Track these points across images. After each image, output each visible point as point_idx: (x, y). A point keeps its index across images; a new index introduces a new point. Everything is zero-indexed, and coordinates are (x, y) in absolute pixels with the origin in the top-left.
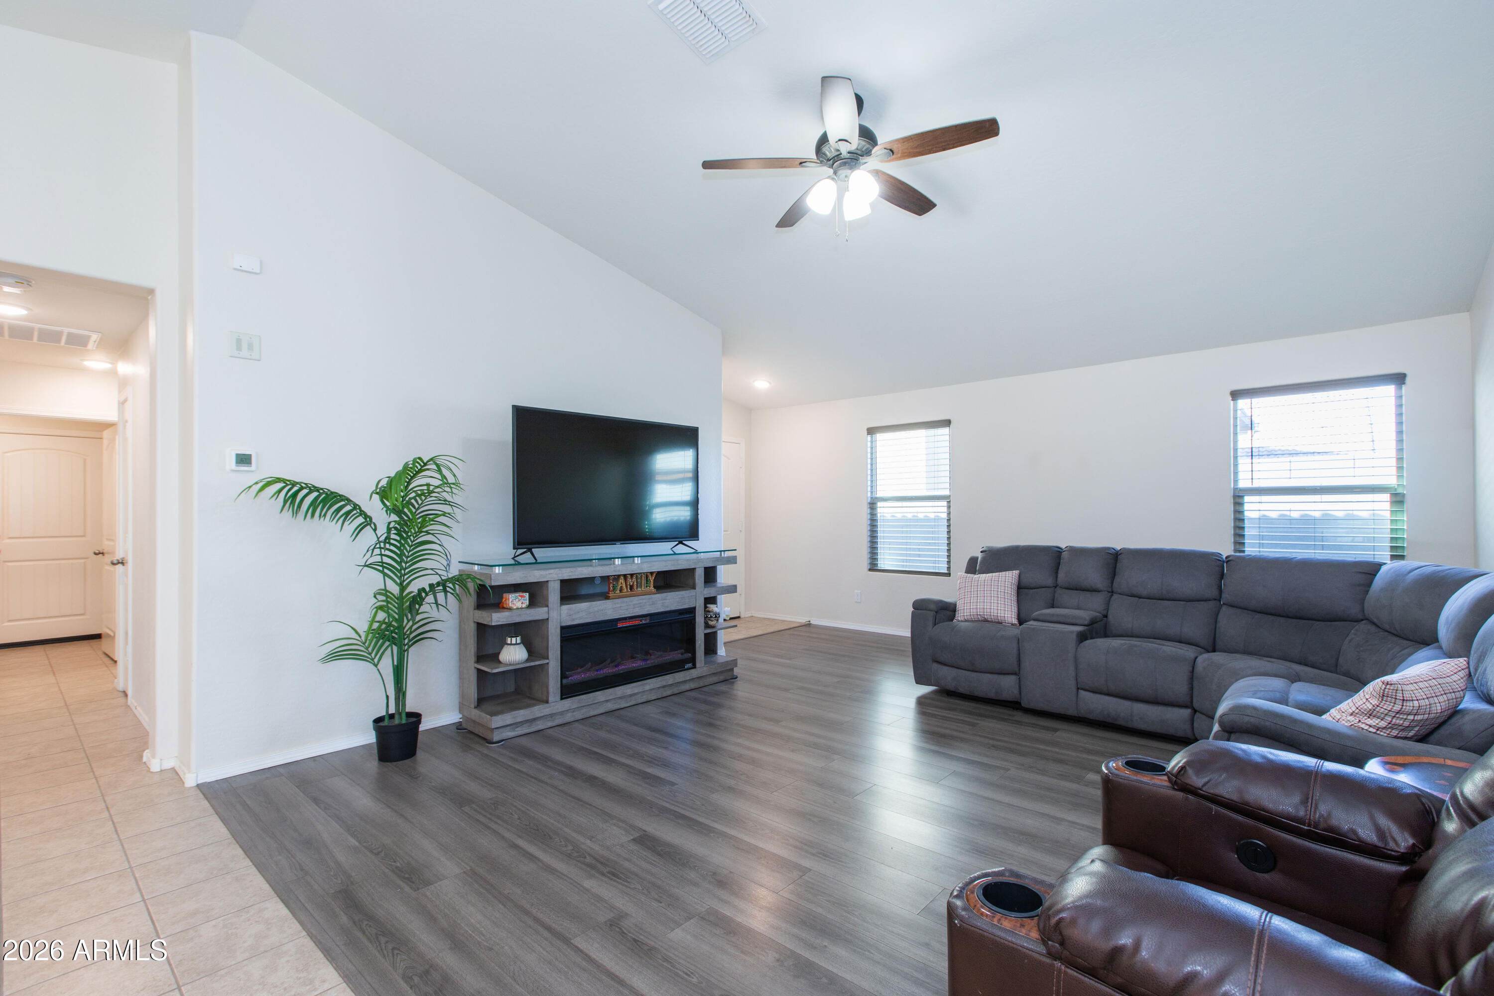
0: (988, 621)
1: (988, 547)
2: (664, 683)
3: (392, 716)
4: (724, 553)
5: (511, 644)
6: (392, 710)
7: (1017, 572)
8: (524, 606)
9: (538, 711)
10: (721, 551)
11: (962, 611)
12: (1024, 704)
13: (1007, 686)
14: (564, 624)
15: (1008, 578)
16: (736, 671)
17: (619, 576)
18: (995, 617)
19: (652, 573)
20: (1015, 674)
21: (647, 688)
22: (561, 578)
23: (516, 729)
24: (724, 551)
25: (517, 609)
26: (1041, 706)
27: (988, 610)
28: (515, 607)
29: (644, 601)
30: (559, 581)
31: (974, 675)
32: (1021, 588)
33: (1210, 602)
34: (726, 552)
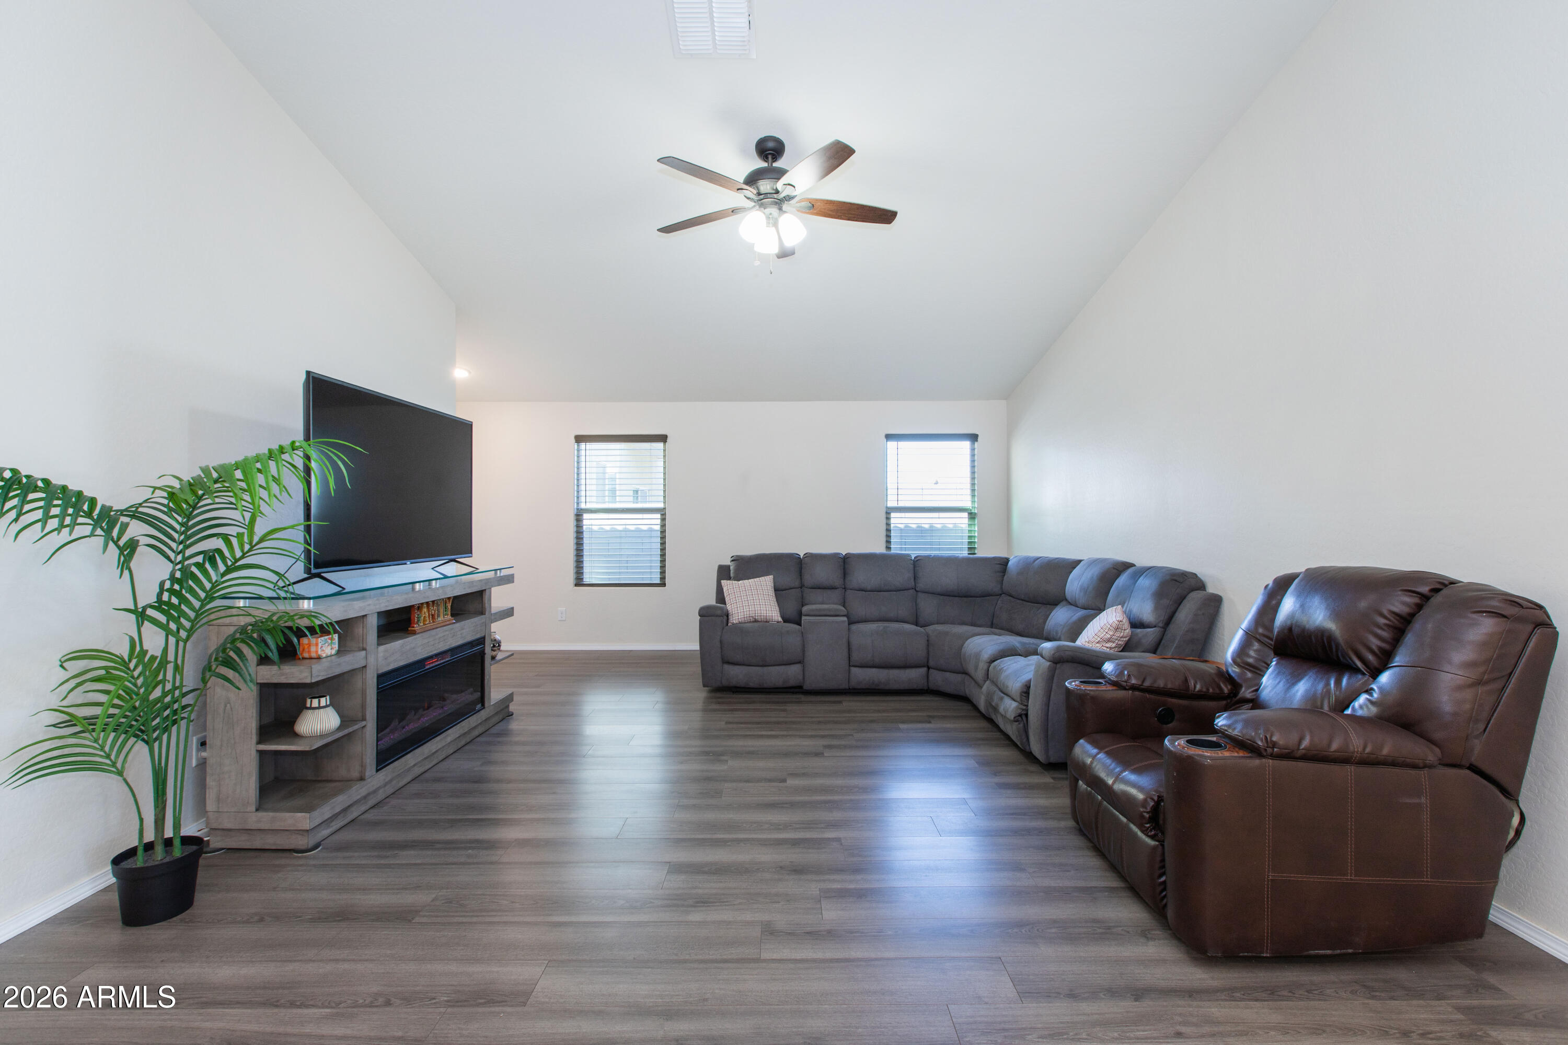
0: (758, 621)
1: (737, 556)
2: (462, 732)
3: (149, 847)
4: (500, 572)
5: (319, 708)
6: (149, 836)
7: (771, 577)
8: (334, 652)
9: (357, 792)
10: (496, 570)
11: (736, 615)
12: (807, 686)
13: (792, 673)
14: (380, 672)
15: (767, 582)
16: (512, 708)
17: (422, 604)
18: (765, 617)
19: (449, 598)
20: (799, 662)
21: (449, 739)
22: (379, 610)
23: (332, 824)
24: (500, 569)
25: (327, 657)
26: (823, 685)
27: (759, 612)
28: (324, 655)
29: (447, 633)
30: (376, 614)
31: (765, 669)
32: (777, 590)
33: (910, 591)
34: (502, 570)
